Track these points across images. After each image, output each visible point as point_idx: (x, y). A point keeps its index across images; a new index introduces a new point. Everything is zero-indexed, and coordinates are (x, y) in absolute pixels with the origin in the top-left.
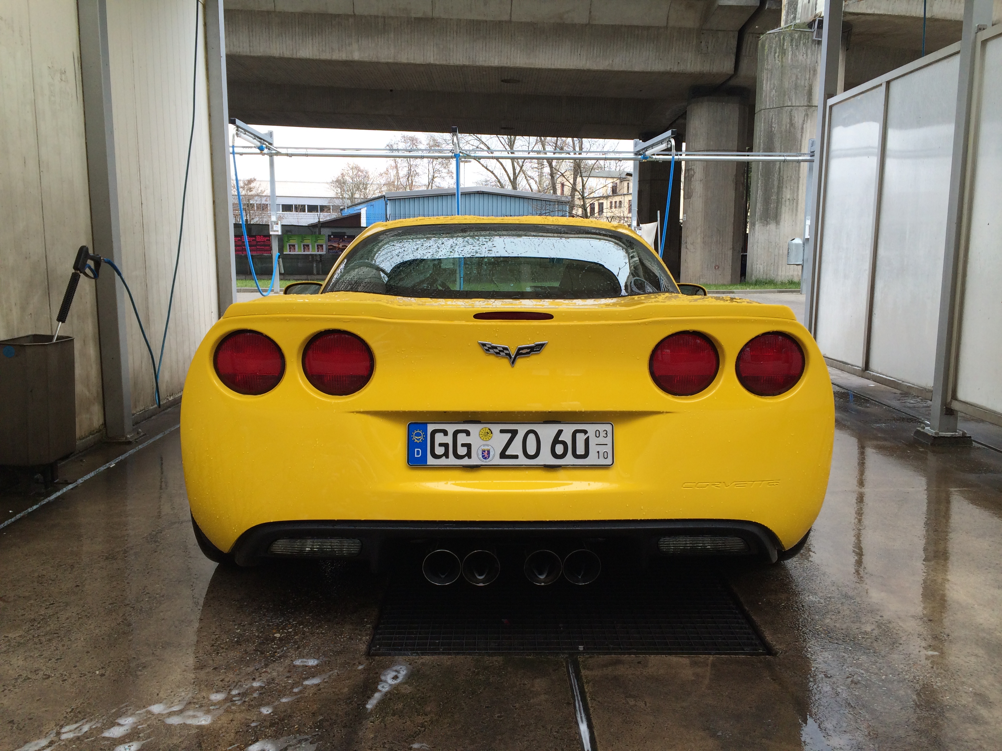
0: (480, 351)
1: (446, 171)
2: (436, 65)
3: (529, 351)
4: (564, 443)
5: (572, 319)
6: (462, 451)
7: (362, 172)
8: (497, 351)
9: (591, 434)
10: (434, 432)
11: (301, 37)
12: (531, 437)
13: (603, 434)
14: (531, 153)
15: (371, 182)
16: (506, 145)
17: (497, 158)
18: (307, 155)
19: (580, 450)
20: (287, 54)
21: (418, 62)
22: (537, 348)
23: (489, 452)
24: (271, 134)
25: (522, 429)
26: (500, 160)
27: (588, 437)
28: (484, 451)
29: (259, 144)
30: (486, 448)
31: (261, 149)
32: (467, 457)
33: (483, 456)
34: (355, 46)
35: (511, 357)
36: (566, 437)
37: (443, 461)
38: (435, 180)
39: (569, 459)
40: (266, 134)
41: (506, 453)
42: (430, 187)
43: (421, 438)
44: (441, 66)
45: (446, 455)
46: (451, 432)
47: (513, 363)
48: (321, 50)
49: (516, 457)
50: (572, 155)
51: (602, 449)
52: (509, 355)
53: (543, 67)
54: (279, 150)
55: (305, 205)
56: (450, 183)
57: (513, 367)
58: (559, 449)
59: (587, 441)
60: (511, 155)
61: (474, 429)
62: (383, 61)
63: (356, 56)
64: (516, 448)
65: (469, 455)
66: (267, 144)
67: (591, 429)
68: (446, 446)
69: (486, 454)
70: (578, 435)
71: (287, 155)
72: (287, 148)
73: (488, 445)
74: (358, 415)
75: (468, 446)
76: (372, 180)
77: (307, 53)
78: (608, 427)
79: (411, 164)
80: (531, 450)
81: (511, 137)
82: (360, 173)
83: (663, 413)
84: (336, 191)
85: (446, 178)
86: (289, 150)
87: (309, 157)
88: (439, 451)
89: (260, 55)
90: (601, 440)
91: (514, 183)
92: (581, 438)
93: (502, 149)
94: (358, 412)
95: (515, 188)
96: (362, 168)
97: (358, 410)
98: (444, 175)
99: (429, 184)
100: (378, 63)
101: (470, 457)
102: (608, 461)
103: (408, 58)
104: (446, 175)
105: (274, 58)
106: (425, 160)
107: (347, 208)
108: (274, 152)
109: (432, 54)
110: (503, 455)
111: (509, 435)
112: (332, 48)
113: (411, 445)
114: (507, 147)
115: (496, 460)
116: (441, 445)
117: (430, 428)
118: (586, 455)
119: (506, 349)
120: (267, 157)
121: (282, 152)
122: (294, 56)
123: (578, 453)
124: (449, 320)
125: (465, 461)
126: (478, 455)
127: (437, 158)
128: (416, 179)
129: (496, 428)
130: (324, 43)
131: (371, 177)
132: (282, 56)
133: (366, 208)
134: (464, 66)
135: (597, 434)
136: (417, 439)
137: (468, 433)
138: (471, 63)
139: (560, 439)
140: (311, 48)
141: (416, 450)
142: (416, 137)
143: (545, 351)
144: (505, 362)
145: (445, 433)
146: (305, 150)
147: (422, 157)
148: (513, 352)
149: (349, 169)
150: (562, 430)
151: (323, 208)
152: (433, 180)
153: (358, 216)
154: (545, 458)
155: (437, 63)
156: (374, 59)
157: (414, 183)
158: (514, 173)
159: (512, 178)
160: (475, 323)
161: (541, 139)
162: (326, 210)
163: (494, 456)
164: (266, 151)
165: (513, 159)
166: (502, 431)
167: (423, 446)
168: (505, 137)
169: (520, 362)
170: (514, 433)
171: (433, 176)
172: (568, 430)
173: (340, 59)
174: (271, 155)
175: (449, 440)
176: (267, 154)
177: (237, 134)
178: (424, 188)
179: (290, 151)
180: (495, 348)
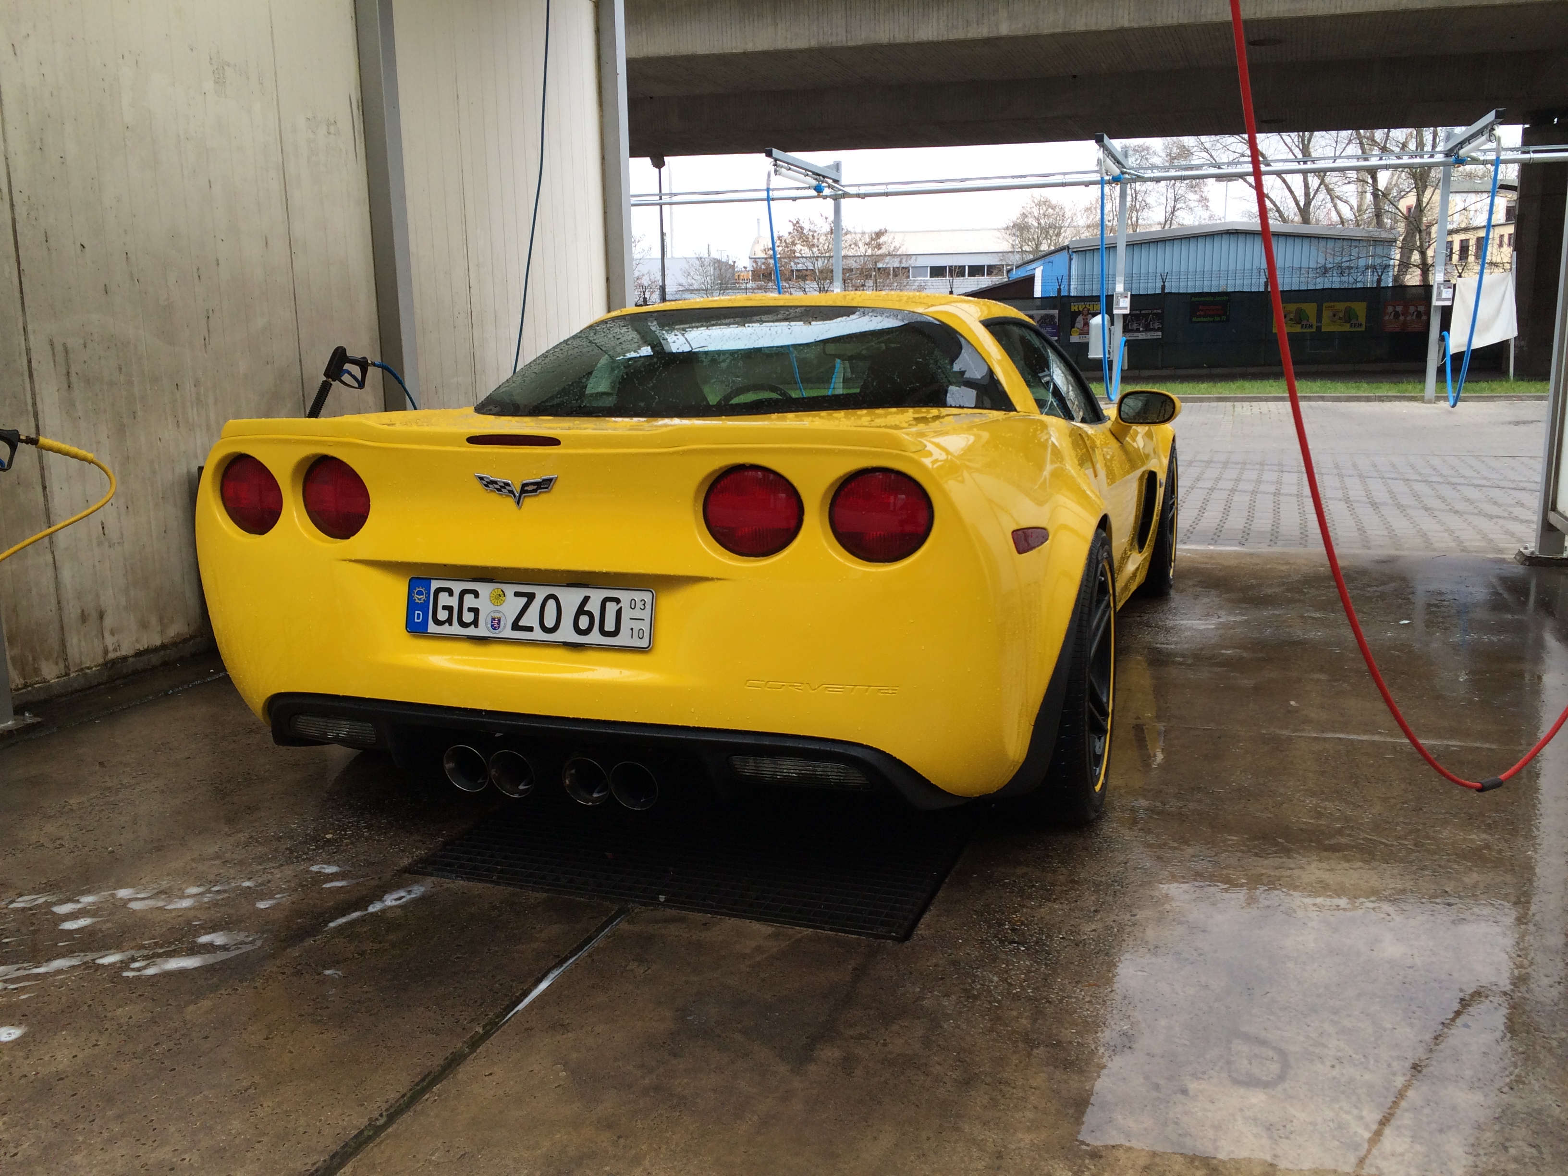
0: (478, 486)
1: (1197, 197)
2: (1132, 30)
3: (535, 487)
4: (590, 615)
5: (585, 446)
6: (468, 617)
7: (1054, 208)
8: (498, 487)
9: (625, 604)
10: (439, 590)
11: (921, 10)
12: (551, 603)
13: (639, 605)
14: (1337, 161)
15: (1067, 225)
16: (1294, 147)
17: (1279, 174)
18: (887, 194)
19: (610, 626)
20: (900, 37)
21: (1103, 29)
22: (544, 485)
23: (499, 620)
24: (837, 166)
25: (541, 593)
26: (1284, 176)
27: (621, 608)
28: (493, 619)
29: (815, 183)
30: (497, 615)
31: (818, 189)
32: (473, 626)
33: (492, 626)
34: (1003, 14)
35: (515, 496)
36: (593, 607)
37: (445, 629)
38: (1176, 213)
39: (595, 637)
40: (829, 167)
41: (520, 624)
42: (1167, 227)
43: (423, 597)
44: (1142, 30)
45: (449, 621)
46: (457, 590)
47: (518, 503)
48: (950, 25)
49: (530, 629)
50: (1406, 160)
51: (636, 625)
52: (511, 492)
53: (1320, 13)
54: (847, 189)
55: (964, 267)
56: (1203, 217)
57: (520, 508)
58: (584, 622)
59: (619, 613)
60: (1302, 166)
61: (483, 589)
62: (1046, 32)
63: (1004, 29)
64: (531, 618)
65: (475, 623)
66: (830, 181)
67: (625, 596)
68: (449, 609)
69: (496, 623)
70: (608, 604)
71: (858, 196)
72: (859, 185)
73: (499, 612)
74: (352, 564)
75: (475, 611)
76: (1069, 220)
77: (930, 33)
78: (647, 596)
79: (1137, 189)
80: (550, 623)
81: (1304, 135)
82: (1050, 210)
83: (712, 579)
84: (1011, 241)
85: (1196, 209)
86: (861, 188)
87: (889, 197)
88: (443, 615)
89: (860, 43)
90: (637, 613)
91: (1304, 212)
92: (611, 608)
93: (1284, 157)
94: (351, 561)
95: (1306, 220)
96: (1054, 202)
97: (349, 558)
98: (1193, 204)
99: (1166, 222)
100: (1038, 37)
101: (476, 626)
102: (644, 643)
103: (1086, 25)
104: (1196, 204)
105: (881, 46)
106: (1163, 183)
107: (1017, 268)
108: (840, 192)
109: (1126, 12)
110: (516, 626)
111: (524, 600)
112: (967, 21)
113: (412, 606)
114: (1297, 152)
115: (507, 632)
116: (444, 608)
117: (435, 585)
118: (615, 633)
119: (508, 484)
120: (830, 202)
121: (852, 192)
122: (911, 40)
123: (606, 629)
124: (440, 445)
125: (471, 631)
126: (486, 624)
127: (1182, 178)
128: (1145, 214)
129: (510, 590)
130: (955, 14)
131: (1066, 216)
132: (892, 41)
133: (1042, 267)
134: (1181, 26)
135: (633, 605)
136: (419, 599)
137: (476, 594)
138: (1192, 20)
139: (586, 609)
140: (935, 24)
141: (417, 612)
142: (1147, 144)
143: (557, 488)
144: (510, 502)
145: (450, 592)
146: (885, 187)
147: (1158, 180)
148: (517, 489)
149: (1034, 205)
150: (589, 597)
151: (991, 270)
152: (1173, 213)
153: (1031, 279)
154: (566, 633)
155: (1135, 25)
156: (1033, 31)
157: (1140, 222)
158: (1307, 194)
159: (1302, 204)
160: (468, 449)
161: (1359, 134)
162: (995, 272)
163: (505, 627)
164: (827, 192)
165: (1305, 173)
166: (517, 594)
167: (424, 607)
168: (1294, 135)
169: (529, 502)
170: (531, 597)
171: (1174, 207)
172: (596, 596)
173: (980, 36)
174: (836, 198)
175: (454, 602)
176: (830, 197)
177: (776, 171)
178: (1158, 228)
179: (863, 190)
180: (495, 482)
